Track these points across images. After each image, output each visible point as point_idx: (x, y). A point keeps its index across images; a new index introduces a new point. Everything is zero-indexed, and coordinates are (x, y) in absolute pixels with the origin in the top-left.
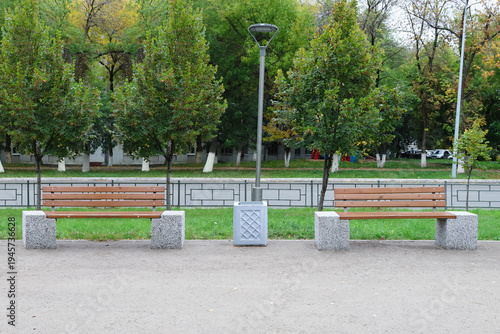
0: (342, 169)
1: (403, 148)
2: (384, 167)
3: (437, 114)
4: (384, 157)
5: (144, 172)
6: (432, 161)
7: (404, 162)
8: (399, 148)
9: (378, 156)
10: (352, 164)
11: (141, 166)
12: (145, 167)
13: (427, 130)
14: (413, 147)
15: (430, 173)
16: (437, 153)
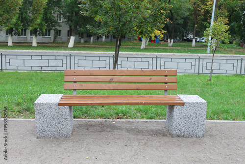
0: (146, 47)
1: (186, 36)
2: (172, 46)
3: (202, 17)
4: (172, 40)
5: (34, 47)
6: (199, 44)
7: (184, 44)
8: (183, 36)
9: (169, 40)
10: (156, 44)
11: (32, 43)
12: (34, 44)
13: (196, 26)
14: (191, 36)
15: (196, 51)
16: (203, 39)
